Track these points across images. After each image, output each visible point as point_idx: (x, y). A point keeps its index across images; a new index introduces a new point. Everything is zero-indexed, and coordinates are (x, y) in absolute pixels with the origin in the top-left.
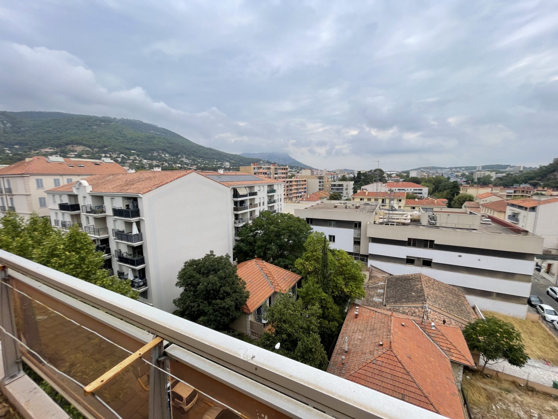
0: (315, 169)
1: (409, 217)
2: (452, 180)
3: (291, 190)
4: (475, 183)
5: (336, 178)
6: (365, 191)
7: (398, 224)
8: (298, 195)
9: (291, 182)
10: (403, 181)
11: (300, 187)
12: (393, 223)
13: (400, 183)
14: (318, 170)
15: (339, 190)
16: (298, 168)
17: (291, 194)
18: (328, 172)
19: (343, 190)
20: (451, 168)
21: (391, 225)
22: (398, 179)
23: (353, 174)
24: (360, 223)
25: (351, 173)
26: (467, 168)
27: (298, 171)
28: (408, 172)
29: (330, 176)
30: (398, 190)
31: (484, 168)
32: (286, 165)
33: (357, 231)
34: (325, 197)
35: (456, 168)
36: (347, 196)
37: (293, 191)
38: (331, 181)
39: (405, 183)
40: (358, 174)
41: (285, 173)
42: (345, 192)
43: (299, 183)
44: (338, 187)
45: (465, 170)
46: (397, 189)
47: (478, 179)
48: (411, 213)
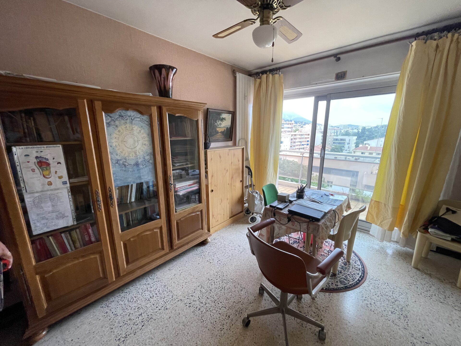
3: (294, 142)
5: (339, 133)
6: (367, 145)
8: (300, 147)
9: (295, 135)
11: (303, 140)
15: (341, 144)
17: (294, 146)
19: (345, 144)
23: (358, 130)
25: (355, 129)
27: (302, 125)
29: (333, 131)
32: (291, 121)
36: (349, 149)
37: (297, 144)
38: (334, 136)
40: (362, 129)
41: (290, 128)
43: (302, 137)
44: (340, 141)
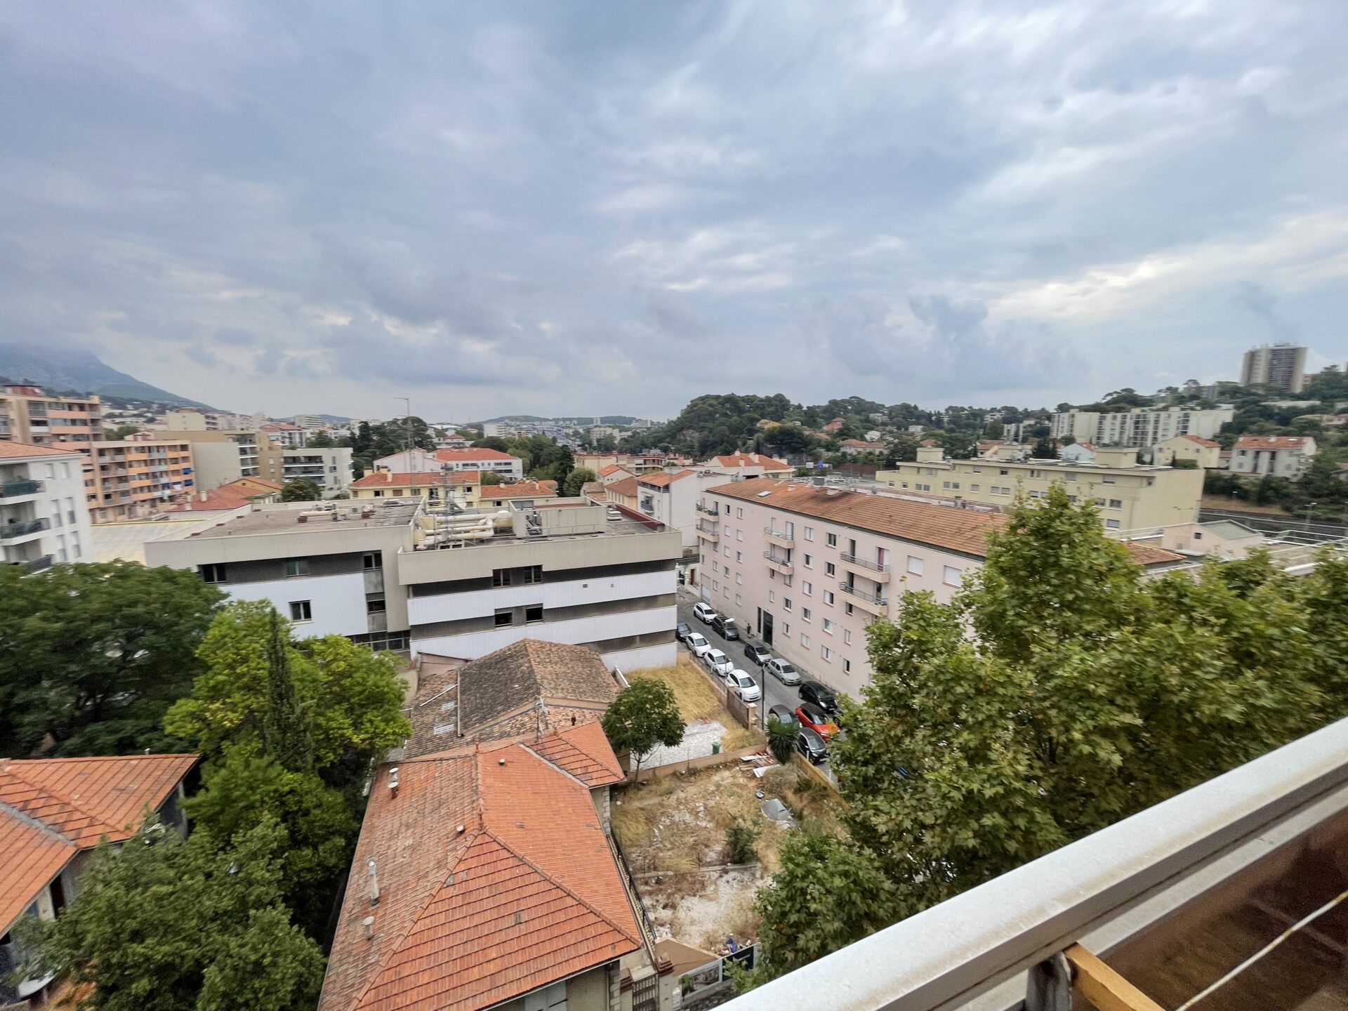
0: (222, 412)
1: (490, 524)
2: (560, 443)
3: (123, 479)
4: (595, 449)
5: (298, 440)
6: (383, 471)
7: (470, 542)
8: (157, 494)
9: (119, 451)
10: (473, 446)
11: (163, 468)
12: (458, 543)
13: (466, 450)
14: (233, 415)
15: (311, 472)
16: (149, 407)
17: (125, 493)
18: (269, 423)
19: (323, 472)
20: (556, 420)
21: (454, 546)
22: (461, 441)
23: (349, 429)
24: (378, 555)
25: (343, 426)
26: (581, 421)
27: (149, 415)
28: (479, 426)
29: (279, 433)
30: (464, 465)
31: (604, 420)
32: (89, 394)
33: (373, 576)
34: (268, 495)
35: (564, 420)
36: (337, 486)
37: (136, 483)
38: (283, 448)
39: (475, 449)
40: (361, 428)
41: (84, 422)
42: (328, 477)
43: (155, 455)
44: (306, 463)
45: (578, 424)
46: (461, 463)
47: (598, 441)
48: (493, 515)
